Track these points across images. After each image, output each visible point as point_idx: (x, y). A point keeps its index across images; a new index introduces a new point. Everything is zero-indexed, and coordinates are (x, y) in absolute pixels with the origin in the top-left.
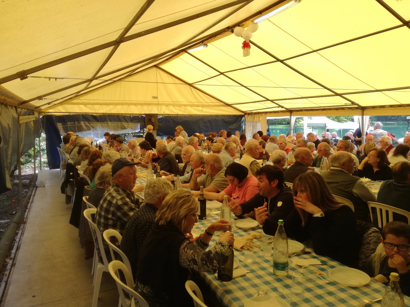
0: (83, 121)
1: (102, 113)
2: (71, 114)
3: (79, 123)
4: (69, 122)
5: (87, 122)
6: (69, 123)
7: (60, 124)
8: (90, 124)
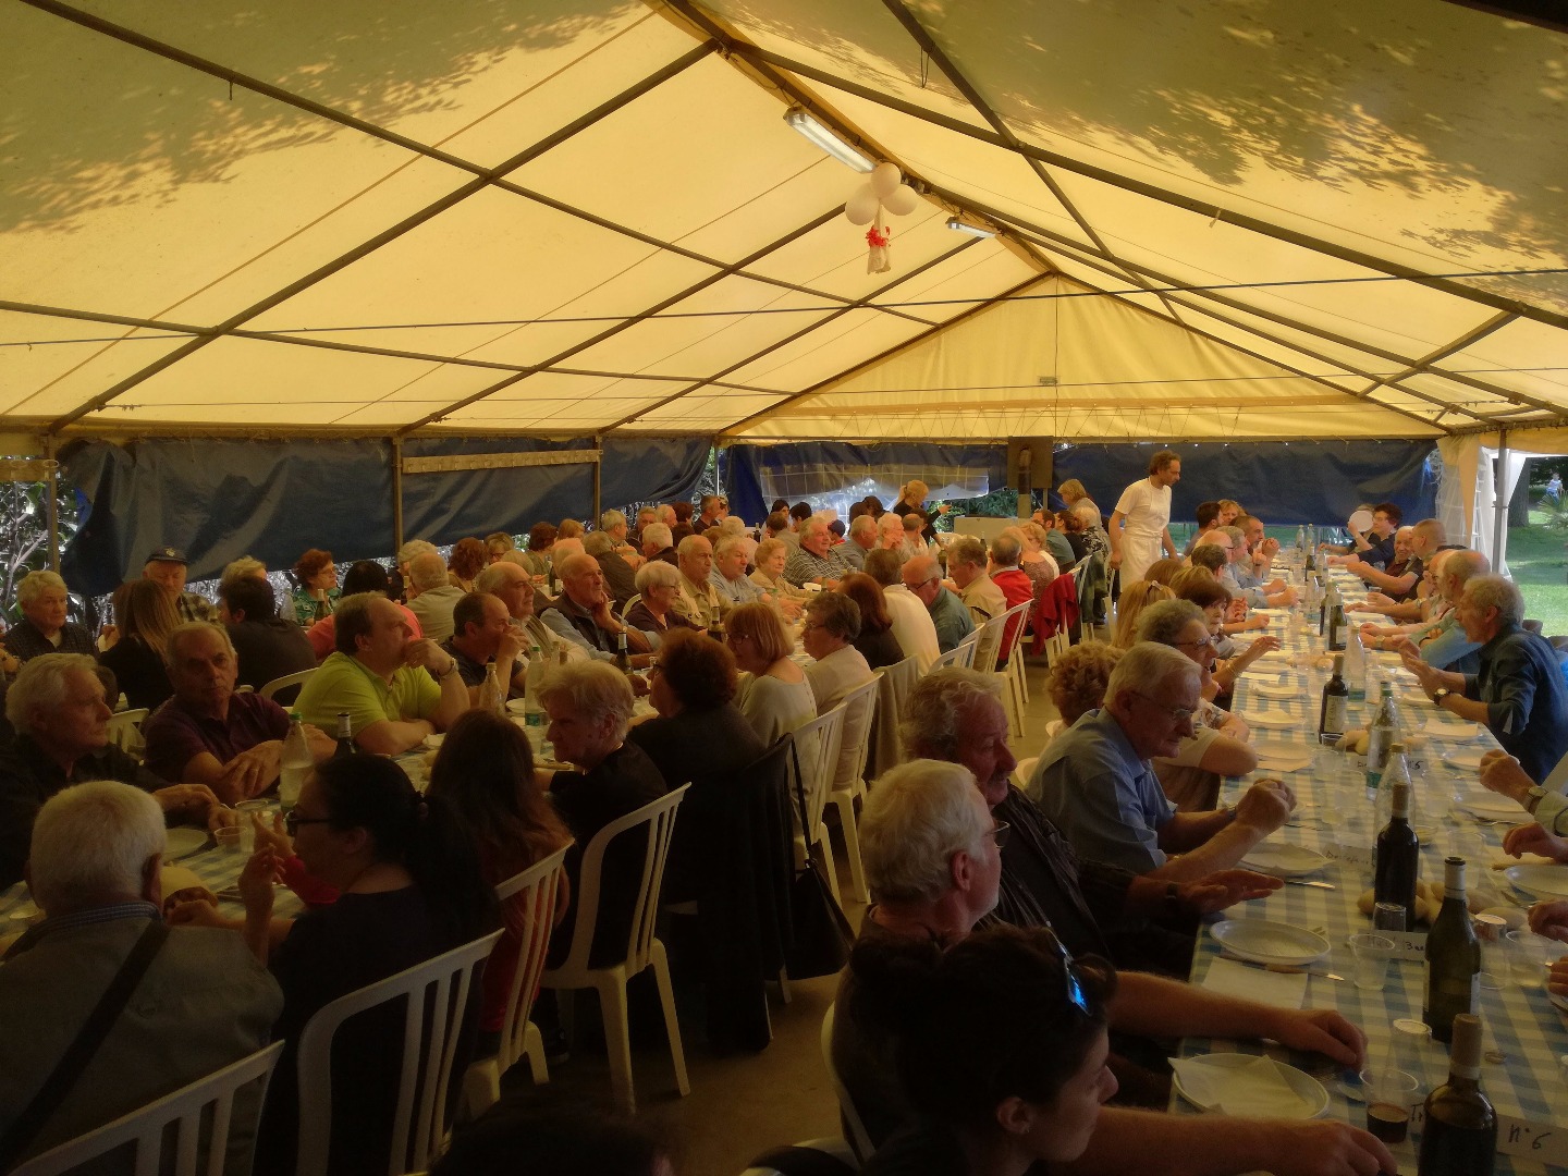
0: (824, 461)
1: (876, 438)
2: (793, 441)
3: (813, 468)
4: (788, 464)
5: (834, 465)
6: (789, 467)
7: (768, 469)
8: (839, 470)
